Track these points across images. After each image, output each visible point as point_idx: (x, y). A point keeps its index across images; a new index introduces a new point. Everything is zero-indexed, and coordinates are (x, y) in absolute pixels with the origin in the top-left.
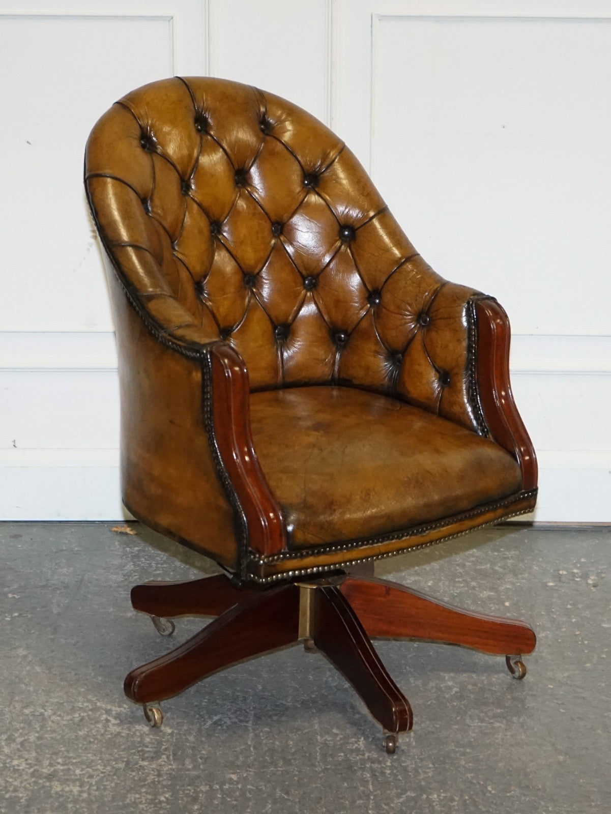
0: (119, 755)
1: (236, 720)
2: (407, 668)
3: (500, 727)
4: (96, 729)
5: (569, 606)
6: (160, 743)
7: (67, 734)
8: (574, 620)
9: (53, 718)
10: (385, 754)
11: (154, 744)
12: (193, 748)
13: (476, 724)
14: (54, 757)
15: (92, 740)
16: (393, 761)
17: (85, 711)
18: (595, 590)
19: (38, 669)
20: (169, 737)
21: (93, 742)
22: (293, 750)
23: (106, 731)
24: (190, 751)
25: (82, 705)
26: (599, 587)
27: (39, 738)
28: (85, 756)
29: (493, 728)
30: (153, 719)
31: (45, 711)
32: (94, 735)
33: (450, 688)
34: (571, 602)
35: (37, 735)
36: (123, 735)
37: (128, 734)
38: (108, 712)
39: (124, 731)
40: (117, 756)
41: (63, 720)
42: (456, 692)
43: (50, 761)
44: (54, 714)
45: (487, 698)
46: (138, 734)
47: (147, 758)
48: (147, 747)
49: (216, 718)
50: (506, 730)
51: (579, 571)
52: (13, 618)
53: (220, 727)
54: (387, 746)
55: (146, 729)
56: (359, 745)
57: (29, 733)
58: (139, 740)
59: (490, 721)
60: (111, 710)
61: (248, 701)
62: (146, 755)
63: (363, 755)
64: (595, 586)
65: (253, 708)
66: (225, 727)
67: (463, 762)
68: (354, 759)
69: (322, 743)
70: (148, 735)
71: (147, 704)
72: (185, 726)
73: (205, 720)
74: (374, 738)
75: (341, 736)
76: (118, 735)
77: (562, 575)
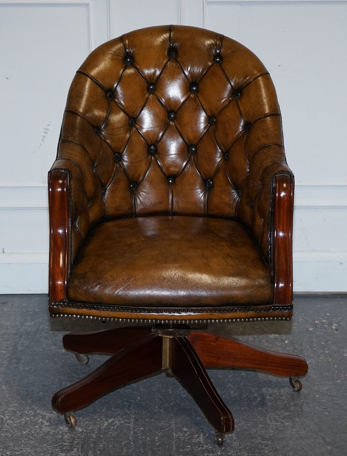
0: (47, 448)
1: (123, 422)
2: (229, 384)
3: (288, 425)
4: (34, 429)
5: (323, 343)
6: (73, 439)
7: (16, 433)
8: (327, 352)
9: (8, 421)
10: (216, 446)
11: (70, 440)
12: (95, 443)
13: (273, 423)
14: (5, 450)
15: (31, 437)
16: (222, 451)
17: (28, 417)
18: (337, 333)
20: (80, 434)
21: (32, 439)
22: (158, 443)
23: (41, 430)
24: (92, 445)
25: (28, 412)
26: (339, 331)
28: (25, 450)
29: (284, 426)
30: (70, 423)
31: (4, 416)
32: (33, 434)
33: (256, 398)
34: (324, 340)
36: (51, 433)
37: (54, 433)
38: (43, 417)
39: (52, 431)
40: (45, 449)
41: (14, 423)
42: (260, 401)
43: (2, 453)
44: (9, 419)
45: (279, 405)
46: (60, 433)
47: (65, 450)
48: (65, 442)
49: (110, 421)
50: (292, 427)
51: (326, 321)
53: (112, 427)
54: (218, 441)
55: (66, 429)
56: (200, 439)
58: (60, 437)
59: (283, 421)
60: (45, 415)
61: (131, 408)
62: (64, 449)
63: (203, 447)
64: (337, 330)
65: (134, 413)
66: (115, 427)
67: (266, 452)
68: (197, 450)
69: (176, 438)
70: (66, 433)
71: (67, 413)
72: (90, 427)
73: (103, 423)
74: (209, 434)
75: (189, 433)
76: (48, 433)
77: (317, 323)
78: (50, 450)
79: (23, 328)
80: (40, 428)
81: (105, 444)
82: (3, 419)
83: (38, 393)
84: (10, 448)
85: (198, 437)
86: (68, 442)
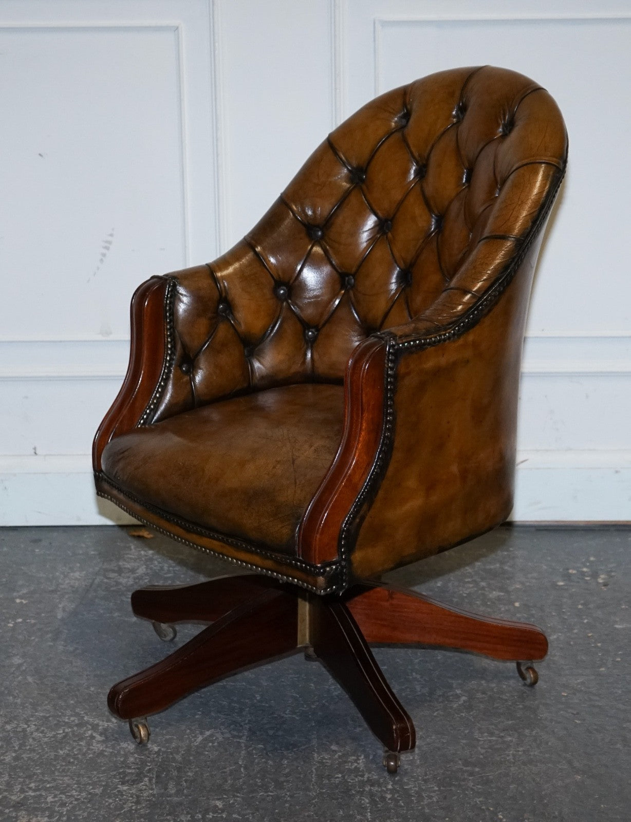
0: (98, 778)
1: (228, 735)
2: (414, 674)
3: (511, 741)
4: (78, 747)
5: (580, 607)
6: (144, 763)
7: (47, 753)
8: (586, 621)
9: (36, 734)
10: (386, 774)
11: (137, 764)
12: (179, 769)
13: (485, 738)
14: (27, 781)
15: (72, 760)
16: (395, 783)
17: (69, 727)
18: (605, 589)
19: (30, 679)
20: (155, 756)
21: (73, 763)
22: (287, 770)
23: (89, 749)
24: (175, 773)
25: (69, 719)
26: (609, 587)
27: (16, 759)
28: (61, 780)
29: (504, 742)
30: (139, 736)
31: (29, 726)
32: (75, 755)
33: (458, 697)
34: (582, 602)
35: (14, 755)
36: (106, 753)
37: (112, 752)
38: (95, 727)
39: (108, 750)
40: (95, 779)
41: (45, 737)
42: (465, 701)
43: (22, 786)
44: (37, 730)
45: (497, 708)
46: (122, 753)
47: (128, 781)
48: (129, 768)
49: (208, 733)
50: (518, 744)
51: (588, 570)
52: (16, 624)
53: (210, 744)
54: (388, 766)
55: (130, 746)
56: (358, 764)
57: (6, 752)
58: (122, 759)
59: (502, 734)
60: (98, 725)
61: (244, 713)
62: (127, 778)
63: (363, 776)
64: (605, 585)
65: (249, 721)
66: (216, 744)
67: (471, 784)
68: (351, 781)
69: (319, 762)
70: (132, 754)
71: (133, 720)
72: (174, 744)
73: (195, 736)
74: (374, 756)
75: (340, 754)
76: (101, 753)
77: (571, 574)
78: (103, 781)
79: (67, 582)
80: (89, 744)
81: (197, 772)
82: (27, 731)
83: (88, 688)
84: (35, 777)
85: (356, 761)
86: (134, 769)
